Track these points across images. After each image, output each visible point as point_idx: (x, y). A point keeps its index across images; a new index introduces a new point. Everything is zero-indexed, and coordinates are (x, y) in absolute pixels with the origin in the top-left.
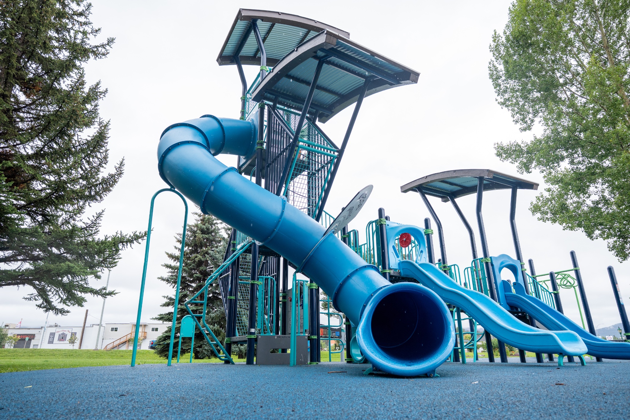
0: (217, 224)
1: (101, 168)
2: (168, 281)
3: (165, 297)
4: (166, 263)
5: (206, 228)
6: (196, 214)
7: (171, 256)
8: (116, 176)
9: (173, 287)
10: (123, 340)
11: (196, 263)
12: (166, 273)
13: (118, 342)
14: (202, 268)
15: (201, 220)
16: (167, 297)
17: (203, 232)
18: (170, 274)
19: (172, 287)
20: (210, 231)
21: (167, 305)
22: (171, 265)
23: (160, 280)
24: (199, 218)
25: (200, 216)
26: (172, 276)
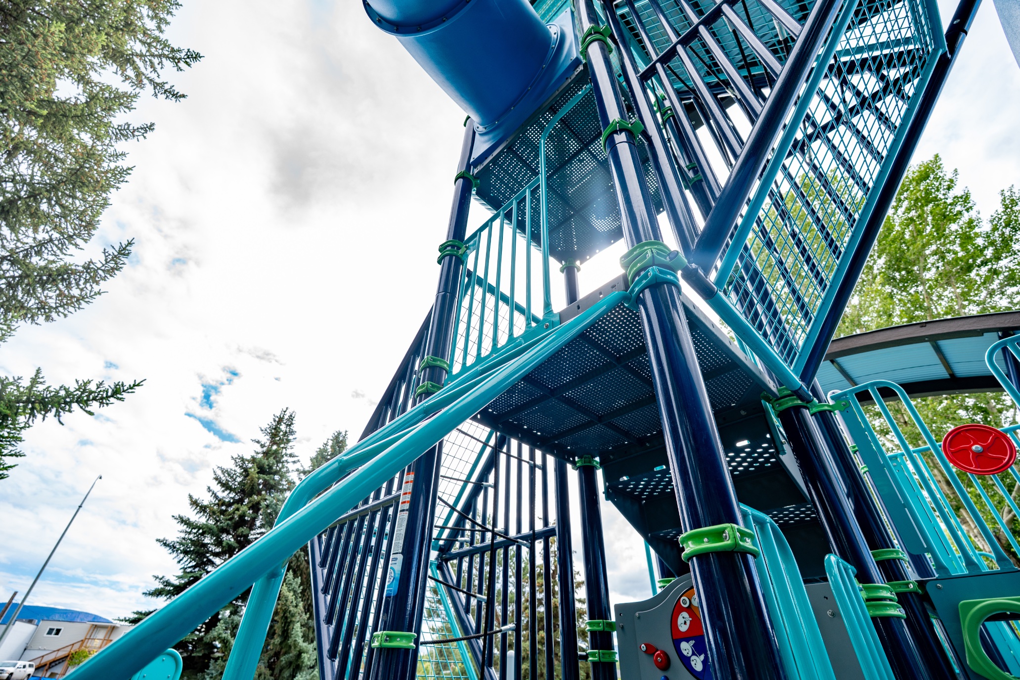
0: (288, 462)
1: (70, 246)
2: (173, 547)
3: (157, 578)
4: (182, 515)
5: (268, 465)
6: (258, 442)
7: (195, 503)
8: (100, 272)
9: (179, 562)
10: (61, 654)
11: (233, 521)
12: (176, 533)
13: (52, 657)
14: (243, 530)
15: (264, 453)
16: (161, 579)
17: (262, 470)
18: (183, 535)
19: (177, 560)
20: (272, 471)
21: (158, 593)
22: (189, 519)
23: (159, 544)
24: (260, 450)
25: (262, 446)
26: (184, 539)
